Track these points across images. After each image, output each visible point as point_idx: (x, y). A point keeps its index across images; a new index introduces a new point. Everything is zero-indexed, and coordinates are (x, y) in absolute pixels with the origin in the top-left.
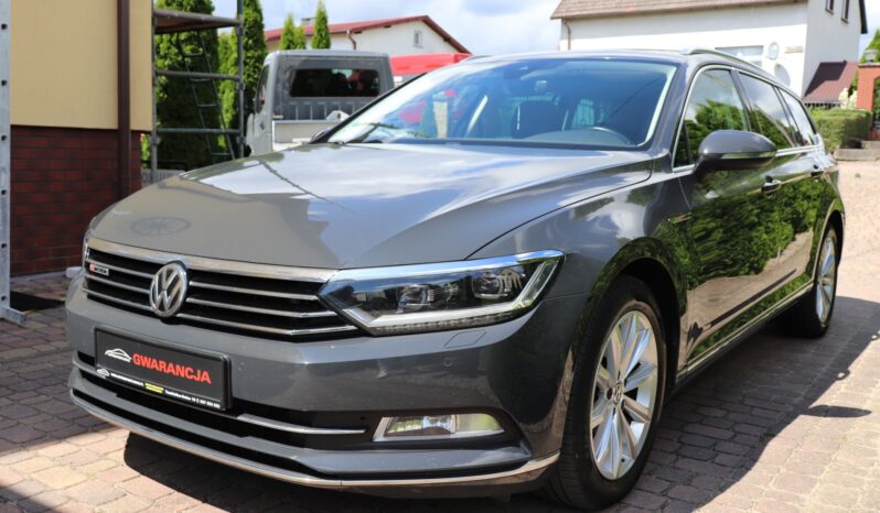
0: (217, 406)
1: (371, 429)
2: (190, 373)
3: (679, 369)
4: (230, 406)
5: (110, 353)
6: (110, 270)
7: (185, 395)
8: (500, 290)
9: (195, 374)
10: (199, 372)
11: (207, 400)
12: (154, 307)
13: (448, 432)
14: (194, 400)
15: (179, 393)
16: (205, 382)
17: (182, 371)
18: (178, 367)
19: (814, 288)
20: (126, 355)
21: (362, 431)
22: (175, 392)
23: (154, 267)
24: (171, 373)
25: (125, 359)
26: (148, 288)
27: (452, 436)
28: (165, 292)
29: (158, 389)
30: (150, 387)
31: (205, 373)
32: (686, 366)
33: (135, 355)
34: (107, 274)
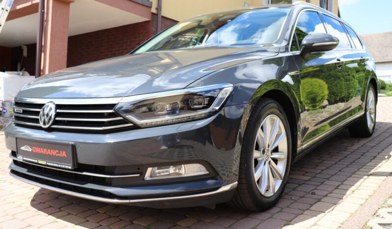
0: (70, 168)
1: (143, 174)
2: (57, 153)
3: (298, 146)
4: (76, 168)
5: (23, 148)
6: (23, 110)
7: (56, 164)
8: (203, 104)
9: (59, 153)
10: (61, 152)
11: (65, 165)
12: (41, 124)
13: (181, 174)
14: (59, 166)
15: (53, 163)
16: (64, 156)
17: (54, 153)
18: (52, 150)
19: (365, 114)
20: (30, 148)
21: (138, 175)
22: (51, 163)
23: (41, 106)
24: (49, 154)
25: (29, 150)
26: (38, 116)
27: (183, 176)
28: (46, 116)
29: (44, 163)
30: (40, 162)
31: (64, 152)
32: (302, 145)
33: (33, 148)
34: (22, 112)
